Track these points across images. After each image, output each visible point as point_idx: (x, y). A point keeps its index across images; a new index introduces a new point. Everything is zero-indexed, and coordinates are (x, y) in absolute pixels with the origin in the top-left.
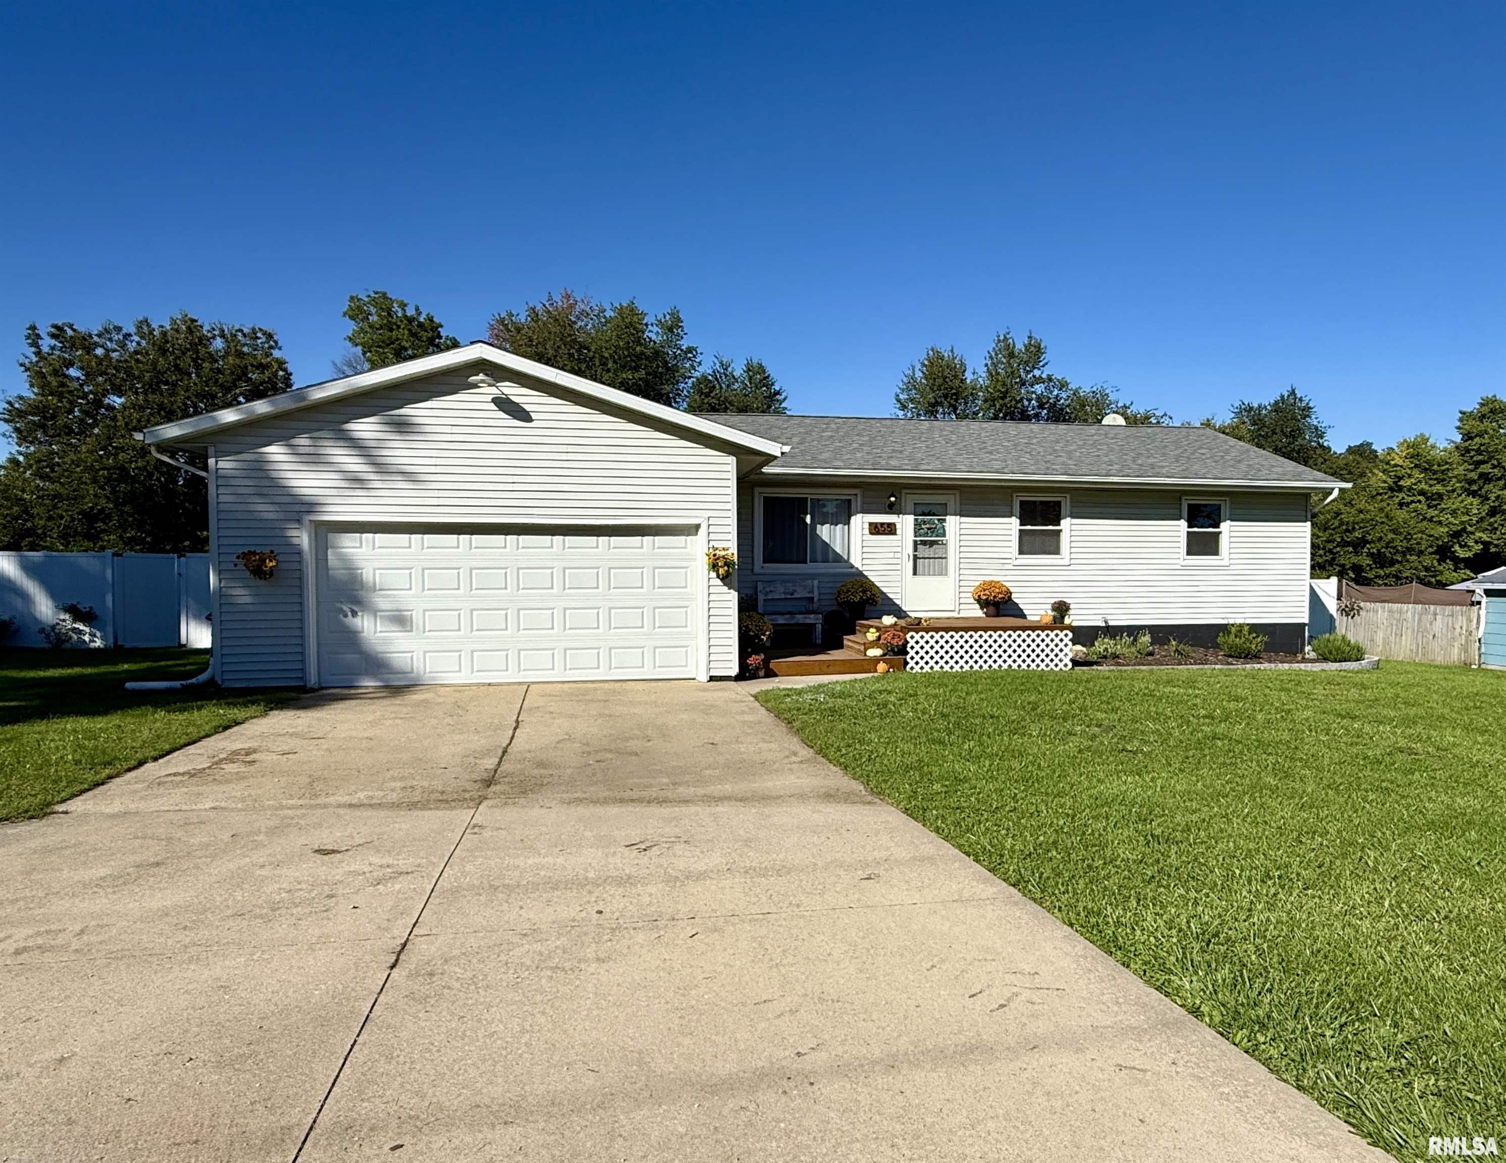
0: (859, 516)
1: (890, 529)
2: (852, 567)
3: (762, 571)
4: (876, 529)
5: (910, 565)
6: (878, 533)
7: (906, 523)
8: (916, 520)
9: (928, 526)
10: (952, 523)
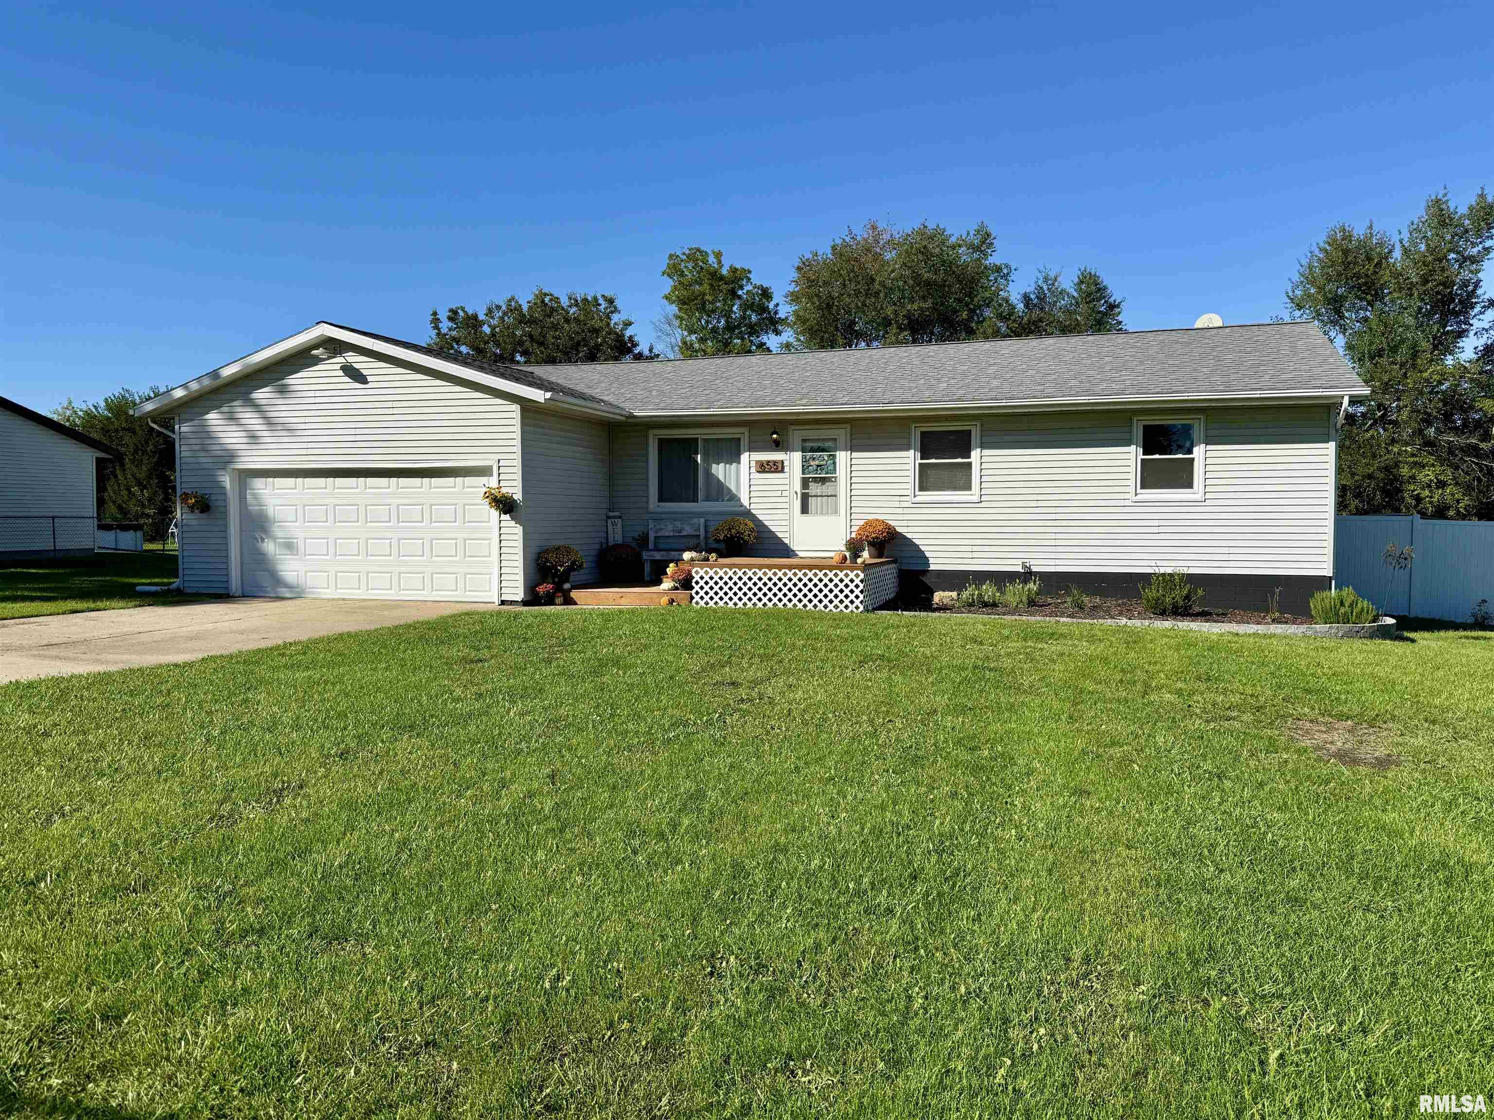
0: (747, 454)
1: (777, 467)
2: (742, 506)
3: (659, 510)
4: (764, 468)
5: (797, 504)
6: (764, 472)
7: (794, 460)
8: (804, 457)
9: (817, 463)
10: (842, 457)
